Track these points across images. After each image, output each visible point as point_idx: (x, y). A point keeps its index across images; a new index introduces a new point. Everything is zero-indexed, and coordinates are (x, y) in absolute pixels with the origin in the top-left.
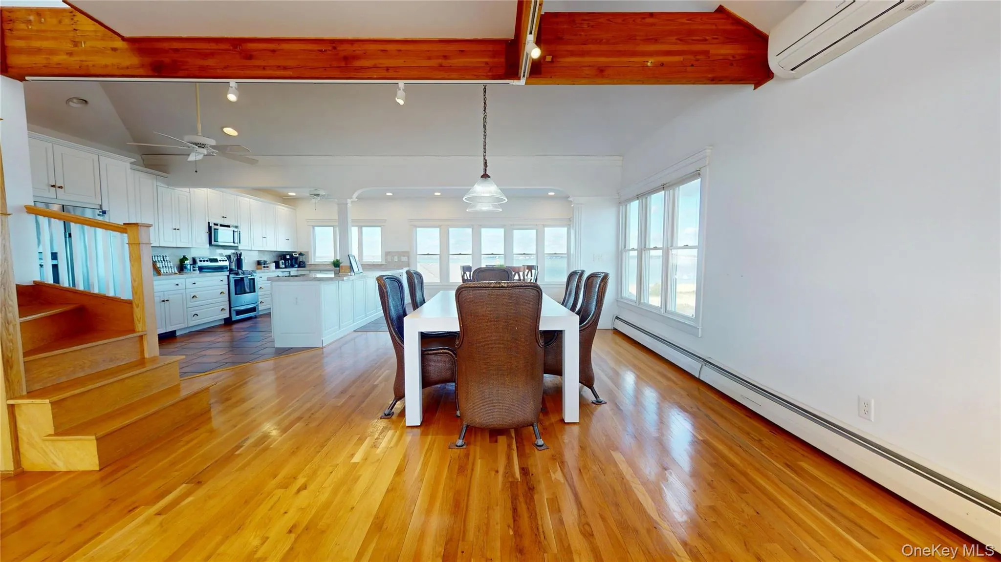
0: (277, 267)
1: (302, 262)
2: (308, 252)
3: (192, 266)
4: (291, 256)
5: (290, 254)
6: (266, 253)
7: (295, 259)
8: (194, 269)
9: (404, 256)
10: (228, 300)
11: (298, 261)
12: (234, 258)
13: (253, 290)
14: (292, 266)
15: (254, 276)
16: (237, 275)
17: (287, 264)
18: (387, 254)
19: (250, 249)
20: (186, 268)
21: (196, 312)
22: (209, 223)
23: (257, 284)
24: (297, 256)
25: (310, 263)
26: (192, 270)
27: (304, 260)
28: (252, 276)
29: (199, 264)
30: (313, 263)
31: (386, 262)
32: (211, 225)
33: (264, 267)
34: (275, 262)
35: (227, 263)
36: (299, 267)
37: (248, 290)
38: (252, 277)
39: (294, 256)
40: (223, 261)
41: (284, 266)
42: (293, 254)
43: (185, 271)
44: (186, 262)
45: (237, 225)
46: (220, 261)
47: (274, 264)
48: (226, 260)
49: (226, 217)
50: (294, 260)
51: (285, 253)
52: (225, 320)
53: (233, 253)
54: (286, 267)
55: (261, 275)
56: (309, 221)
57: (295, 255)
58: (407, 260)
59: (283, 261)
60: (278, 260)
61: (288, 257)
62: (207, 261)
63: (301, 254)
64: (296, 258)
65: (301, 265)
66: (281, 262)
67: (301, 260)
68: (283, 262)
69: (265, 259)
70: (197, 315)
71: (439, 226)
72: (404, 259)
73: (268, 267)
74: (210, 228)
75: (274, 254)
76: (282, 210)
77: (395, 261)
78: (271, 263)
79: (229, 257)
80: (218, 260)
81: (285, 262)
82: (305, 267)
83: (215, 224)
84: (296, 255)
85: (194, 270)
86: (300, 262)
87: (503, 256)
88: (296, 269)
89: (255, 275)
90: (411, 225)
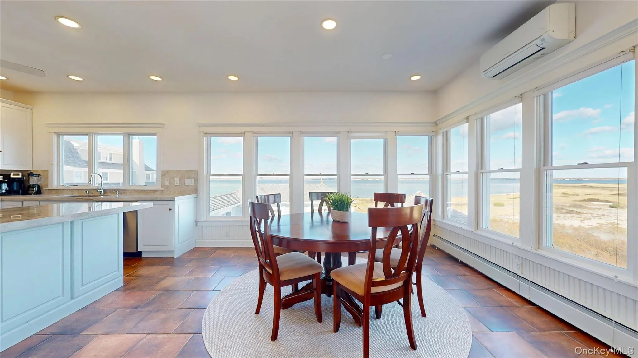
1: (33, 186)
4: (7, 177)
7: (17, 181)
9: (189, 177)
11: (26, 185)
18: (164, 174)
24: (21, 177)
27: (38, 183)
30: (54, 188)
31: (162, 187)
39: (13, 177)
42: (12, 173)
57: (14, 175)
58: (193, 183)
61: (1, 178)
63: (31, 174)
64: (20, 181)
65: (30, 191)
67: (32, 183)
71: (242, 134)
72: (189, 182)
77: (176, 184)
84: (18, 175)
86: (29, 186)
87: (336, 177)
90: (200, 132)
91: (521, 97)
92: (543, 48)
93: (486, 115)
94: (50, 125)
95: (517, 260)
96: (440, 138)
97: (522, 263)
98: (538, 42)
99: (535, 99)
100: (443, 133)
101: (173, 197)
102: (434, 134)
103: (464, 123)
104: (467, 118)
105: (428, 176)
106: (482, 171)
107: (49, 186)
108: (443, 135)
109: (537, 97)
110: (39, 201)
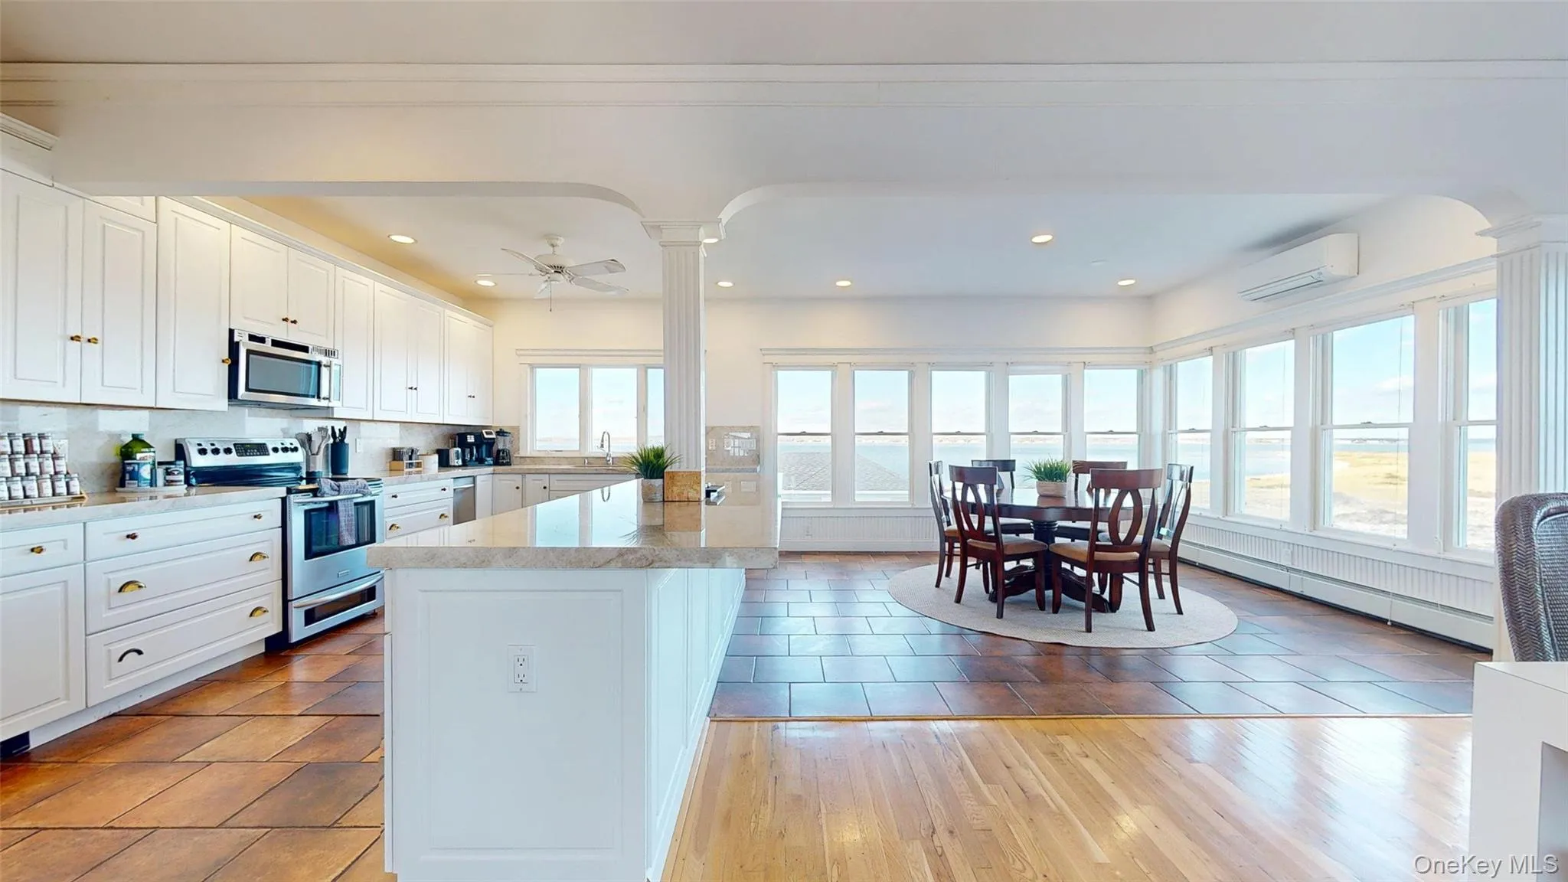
0: (444, 462)
1: (503, 451)
2: (517, 428)
3: (160, 471)
4: (479, 437)
5: (477, 431)
6: (418, 428)
7: (486, 443)
8: (169, 478)
9: (747, 438)
10: (280, 576)
11: (495, 449)
12: (321, 444)
13: (367, 535)
14: (481, 461)
15: (371, 494)
16: (315, 496)
17: (468, 457)
19: (371, 418)
20: (135, 476)
21: (132, 641)
22: (231, 332)
23: (383, 517)
24: (494, 436)
25: (522, 454)
26: (160, 481)
27: (508, 446)
28: (364, 495)
29: (198, 461)
30: (528, 455)
32: (236, 339)
33: (410, 465)
34: (439, 452)
35: (298, 457)
36: (497, 463)
37: (349, 539)
38: (368, 498)
39: (486, 436)
40: (285, 450)
41: (460, 462)
42: (484, 431)
43: (131, 485)
44: (139, 456)
45: (330, 347)
46: (275, 450)
47: (436, 457)
48: (295, 449)
49: (294, 322)
50: (484, 447)
51: (463, 430)
52: (269, 641)
53: (320, 429)
54: (465, 464)
55: (394, 490)
56: (522, 352)
57: (487, 433)
59: (460, 450)
60: (446, 447)
61: (471, 439)
62: (228, 451)
63: (501, 433)
64: (491, 443)
65: (501, 459)
66: (454, 451)
67: (501, 447)
68: (457, 452)
69: (414, 446)
70: (140, 652)
71: (832, 367)
72: (747, 445)
73: (419, 465)
74: (234, 348)
75: (437, 431)
76: (461, 323)
77: (726, 449)
78: (427, 455)
79: (307, 440)
80: (270, 447)
81: (463, 452)
82: (509, 464)
83: (252, 338)
84: (491, 433)
85: (168, 483)
86: (499, 451)
87: (984, 437)
88: (491, 469)
89: (374, 491)
90: (765, 363)
91: (1292, 333)
92: (1320, 281)
93: (1241, 349)
94: (520, 352)
95: (1286, 549)
96: (1158, 376)
97: (1292, 553)
98: (1314, 274)
99: (1311, 338)
100: (1165, 367)
101: (754, 467)
102: (1147, 367)
103: (1207, 356)
104: (1211, 349)
105: (1136, 436)
106: (1234, 429)
107: (520, 452)
108: (1165, 371)
109: (1313, 336)
110: (549, 474)
